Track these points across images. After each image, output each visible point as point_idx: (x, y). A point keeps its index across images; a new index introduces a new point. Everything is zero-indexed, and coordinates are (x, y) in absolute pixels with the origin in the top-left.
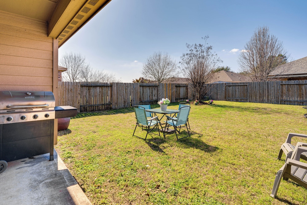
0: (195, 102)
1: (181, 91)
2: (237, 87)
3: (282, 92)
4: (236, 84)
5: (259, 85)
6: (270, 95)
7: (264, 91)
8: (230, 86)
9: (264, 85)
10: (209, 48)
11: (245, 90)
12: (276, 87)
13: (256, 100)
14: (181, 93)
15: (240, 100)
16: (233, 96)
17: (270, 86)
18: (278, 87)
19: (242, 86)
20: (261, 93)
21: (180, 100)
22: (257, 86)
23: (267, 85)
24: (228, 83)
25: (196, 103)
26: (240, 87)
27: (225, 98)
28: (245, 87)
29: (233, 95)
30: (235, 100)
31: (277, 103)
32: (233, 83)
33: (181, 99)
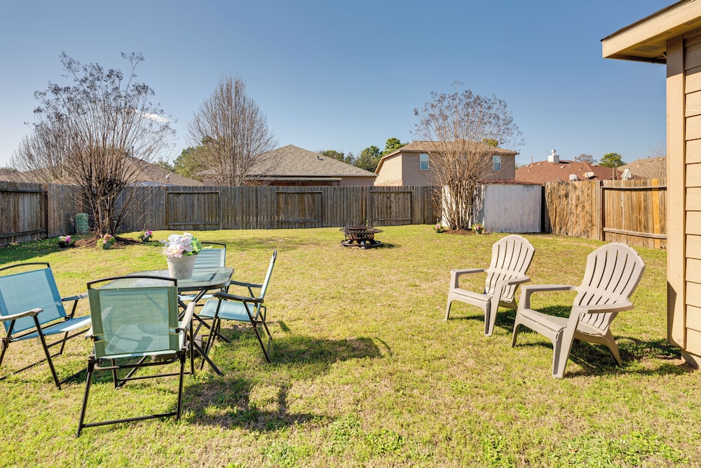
0: (102, 241)
1: (21, 208)
2: (196, 198)
3: (278, 207)
4: (193, 190)
5: (242, 194)
6: (261, 211)
7: (249, 206)
8: (180, 194)
9: (251, 193)
10: (140, 89)
11: (214, 203)
12: (269, 196)
13: (236, 224)
14: (21, 214)
15: (202, 226)
16: (186, 217)
17: (261, 195)
18: (273, 197)
19: (206, 195)
20: (245, 209)
21: (19, 240)
22: (237, 194)
23: (254, 194)
24: (173, 187)
25: (105, 242)
26: (202, 196)
27: (167, 223)
28: (214, 198)
29: (186, 214)
30: (191, 227)
31: (271, 226)
32: (185, 188)
33: (24, 234)
